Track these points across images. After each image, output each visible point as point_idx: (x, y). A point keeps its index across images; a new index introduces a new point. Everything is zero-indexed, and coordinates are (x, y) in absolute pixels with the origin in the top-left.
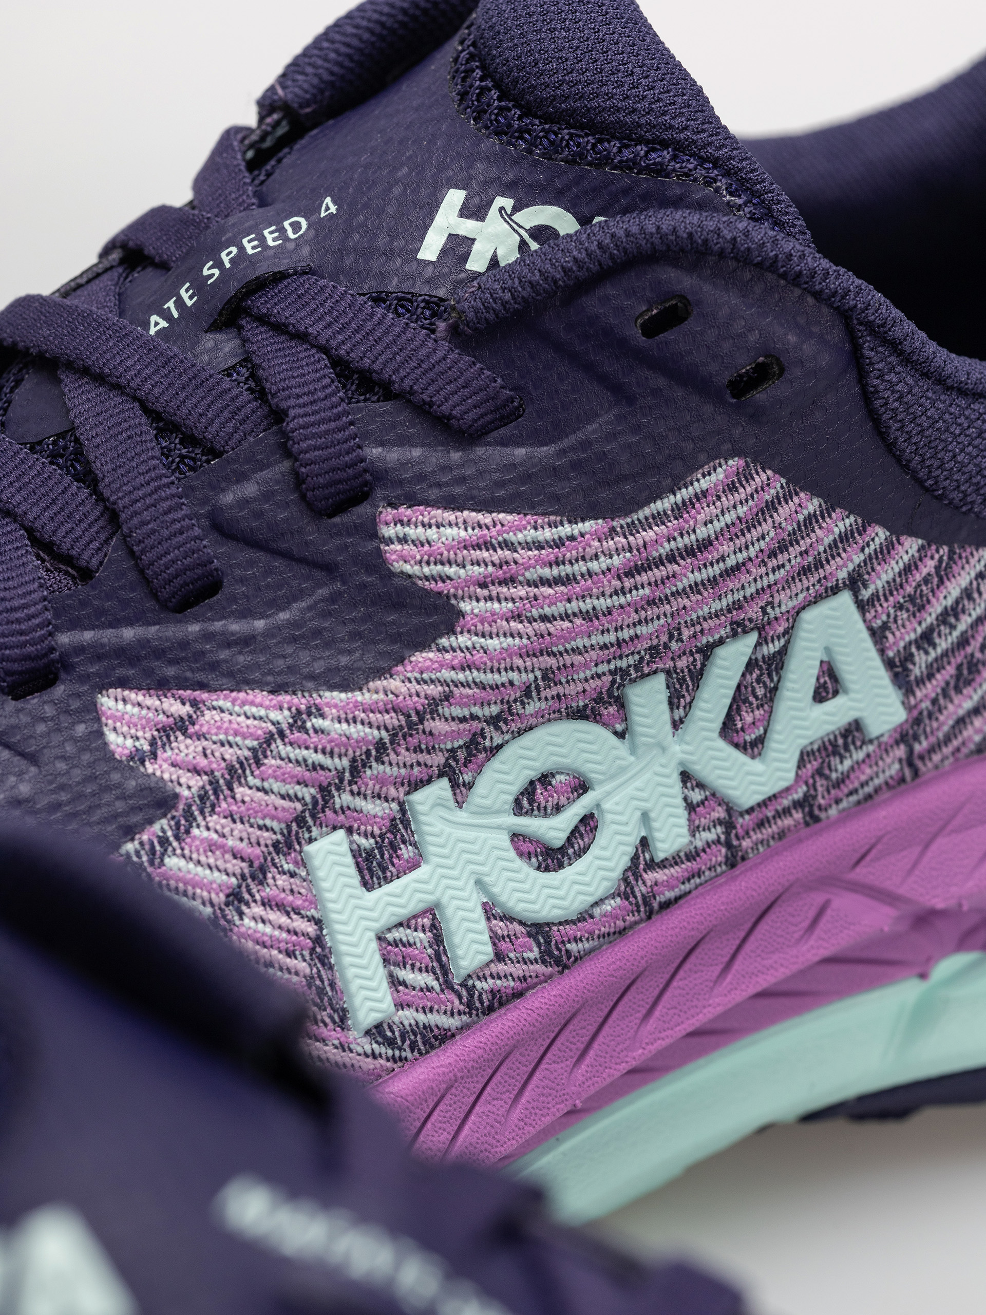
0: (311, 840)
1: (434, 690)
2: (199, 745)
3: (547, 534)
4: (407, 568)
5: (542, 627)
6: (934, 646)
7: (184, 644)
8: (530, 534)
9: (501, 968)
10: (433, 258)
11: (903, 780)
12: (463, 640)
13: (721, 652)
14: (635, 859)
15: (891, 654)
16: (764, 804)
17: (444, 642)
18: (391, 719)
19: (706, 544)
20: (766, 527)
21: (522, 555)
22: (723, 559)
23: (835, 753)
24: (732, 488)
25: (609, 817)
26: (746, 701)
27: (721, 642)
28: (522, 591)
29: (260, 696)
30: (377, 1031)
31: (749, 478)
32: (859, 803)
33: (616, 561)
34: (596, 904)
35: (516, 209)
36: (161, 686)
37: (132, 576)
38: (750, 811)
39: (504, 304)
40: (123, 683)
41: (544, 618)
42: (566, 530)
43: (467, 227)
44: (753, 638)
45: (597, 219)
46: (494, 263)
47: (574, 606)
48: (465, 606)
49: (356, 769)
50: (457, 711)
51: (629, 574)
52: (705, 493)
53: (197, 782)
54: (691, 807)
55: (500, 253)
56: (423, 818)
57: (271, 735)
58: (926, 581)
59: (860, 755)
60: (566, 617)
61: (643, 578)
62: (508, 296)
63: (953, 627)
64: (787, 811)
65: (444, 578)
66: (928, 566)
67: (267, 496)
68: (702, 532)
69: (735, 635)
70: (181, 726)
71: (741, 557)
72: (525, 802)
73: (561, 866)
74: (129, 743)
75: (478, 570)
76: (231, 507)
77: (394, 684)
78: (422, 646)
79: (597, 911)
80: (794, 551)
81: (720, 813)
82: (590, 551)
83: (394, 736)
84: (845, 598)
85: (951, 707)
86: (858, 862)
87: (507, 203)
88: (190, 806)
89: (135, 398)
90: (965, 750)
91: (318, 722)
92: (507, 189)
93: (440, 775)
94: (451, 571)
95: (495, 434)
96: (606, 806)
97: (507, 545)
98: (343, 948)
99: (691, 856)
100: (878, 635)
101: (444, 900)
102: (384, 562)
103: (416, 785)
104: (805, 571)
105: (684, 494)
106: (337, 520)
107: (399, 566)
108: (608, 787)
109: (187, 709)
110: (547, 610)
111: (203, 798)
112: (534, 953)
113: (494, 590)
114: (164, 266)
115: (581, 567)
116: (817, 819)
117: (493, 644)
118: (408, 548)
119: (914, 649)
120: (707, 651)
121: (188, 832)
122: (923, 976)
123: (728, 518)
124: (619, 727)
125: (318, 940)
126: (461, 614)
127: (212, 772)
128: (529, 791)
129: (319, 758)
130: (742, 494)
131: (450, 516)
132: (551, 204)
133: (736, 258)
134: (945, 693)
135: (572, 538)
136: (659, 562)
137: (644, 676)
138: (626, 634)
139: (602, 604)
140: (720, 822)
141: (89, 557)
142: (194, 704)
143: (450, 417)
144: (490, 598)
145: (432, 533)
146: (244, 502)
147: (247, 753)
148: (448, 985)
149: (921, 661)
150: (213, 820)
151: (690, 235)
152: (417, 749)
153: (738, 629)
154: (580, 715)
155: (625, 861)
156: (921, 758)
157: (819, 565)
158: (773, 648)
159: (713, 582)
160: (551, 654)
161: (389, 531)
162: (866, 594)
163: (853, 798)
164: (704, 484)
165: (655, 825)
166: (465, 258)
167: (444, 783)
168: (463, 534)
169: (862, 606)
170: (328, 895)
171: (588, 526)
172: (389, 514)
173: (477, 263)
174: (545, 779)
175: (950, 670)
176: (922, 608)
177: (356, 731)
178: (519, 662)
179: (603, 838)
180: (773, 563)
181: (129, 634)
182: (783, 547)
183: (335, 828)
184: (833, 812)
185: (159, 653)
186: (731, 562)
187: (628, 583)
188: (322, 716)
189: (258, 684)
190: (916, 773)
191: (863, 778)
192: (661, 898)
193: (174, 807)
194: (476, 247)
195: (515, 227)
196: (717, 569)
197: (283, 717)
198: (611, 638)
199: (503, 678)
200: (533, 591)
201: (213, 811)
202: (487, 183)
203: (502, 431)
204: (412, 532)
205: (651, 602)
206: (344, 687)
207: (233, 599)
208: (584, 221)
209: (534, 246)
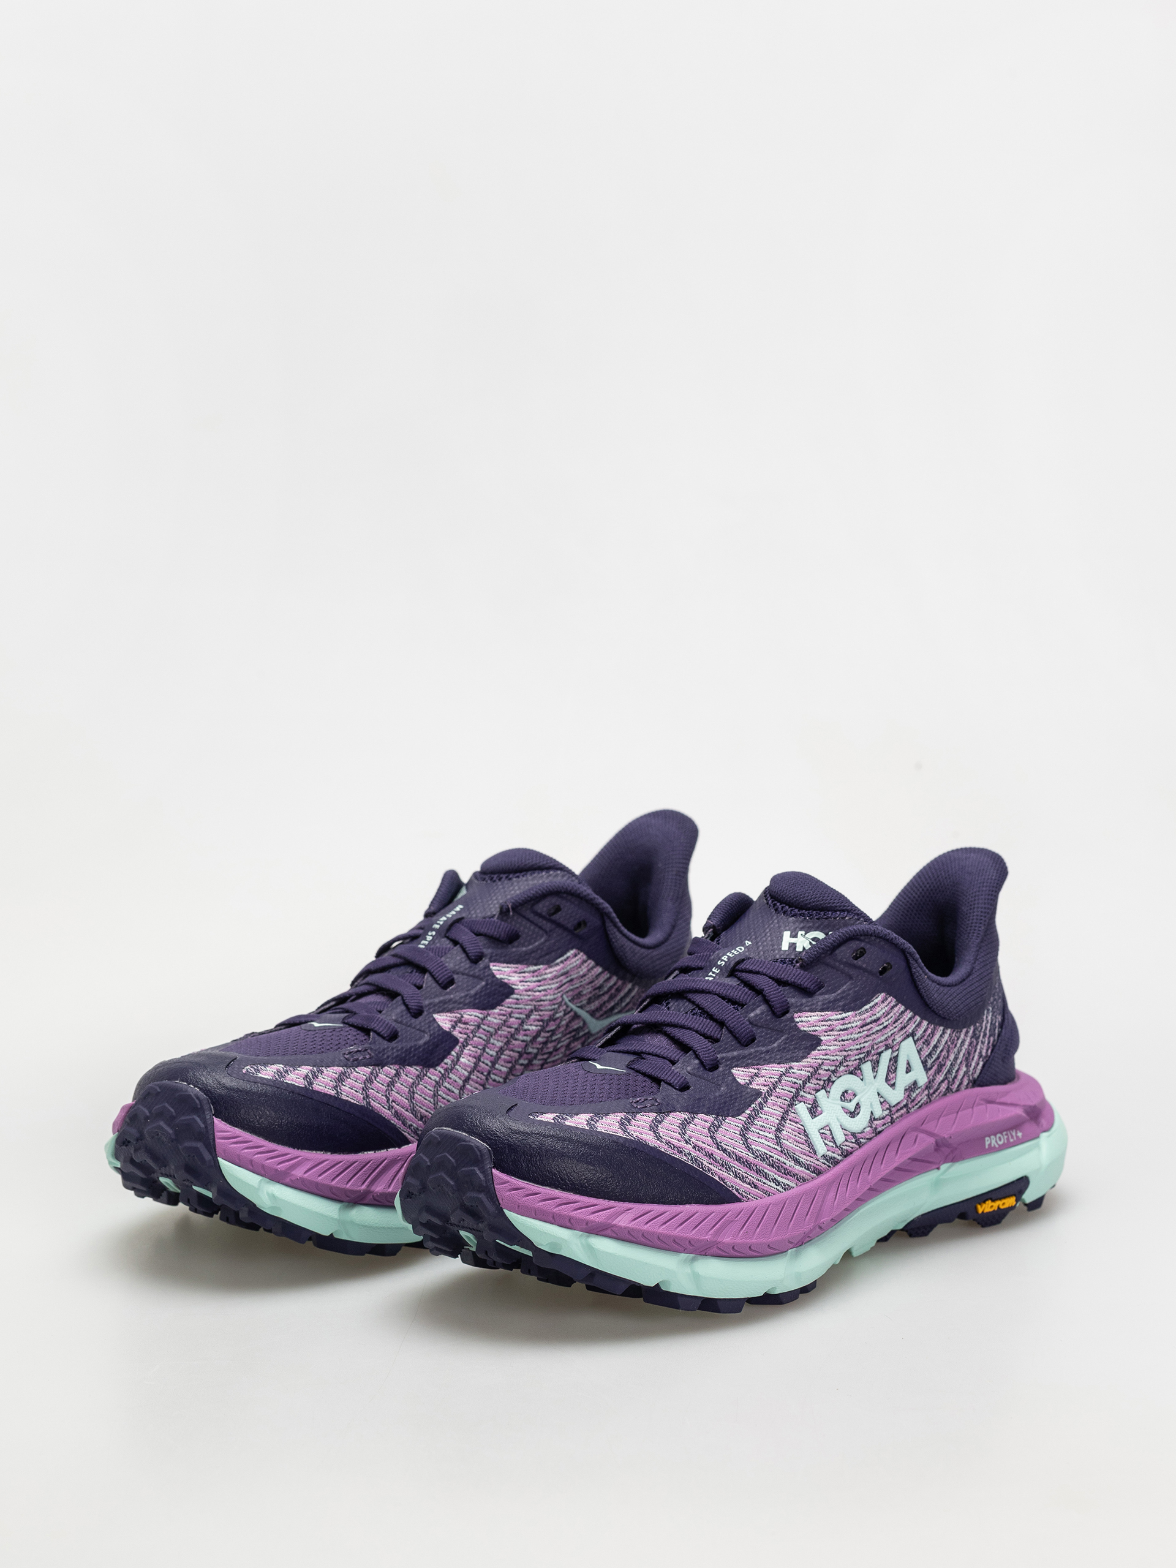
0: (796, 1105)
1: (820, 1061)
2: (763, 1079)
3: (840, 1017)
4: (805, 1029)
5: (843, 1043)
6: (932, 1057)
7: (751, 1054)
8: (835, 1017)
9: (847, 1143)
10: (787, 949)
11: (927, 1103)
12: (824, 1047)
13: (882, 1054)
14: (871, 1119)
15: (922, 1059)
16: (897, 1104)
17: (819, 1048)
18: (811, 1070)
19: (878, 1019)
20: (892, 1014)
21: (834, 1023)
22: (883, 1023)
23: (911, 1090)
24: (883, 1002)
25: (863, 1103)
26: (890, 1071)
27: (882, 1052)
28: (836, 1033)
29: (776, 1065)
30: (824, 1156)
31: (887, 999)
32: (918, 1108)
33: (858, 1023)
34: (864, 1129)
35: (805, 934)
36: (747, 1066)
37: (731, 1038)
38: (894, 1106)
39: (815, 955)
40: (737, 1066)
41: (843, 1040)
42: (844, 1015)
43: (793, 940)
44: (890, 1050)
45: (830, 933)
46: (804, 948)
47: (849, 1037)
48: (822, 1038)
49: (804, 1083)
50: (826, 1068)
51: (862, 1027)
52: (877, 1003)
53: (766, 1088)
54: (881, 1103)
55: (805, 946)
56: (821, 1100)
57: (781, 1074)
58: (929, 1035)
59: (917, 1092)
60: (847, 1040)
61: (864, 1028)
62: (816, 953)
63: (936, 1052)
64: (901, 1108)
65: (815, 1031)
66: (929, 1031)
67: (762, 1013)
68: (878, 1015)
69: (886, 1049)
70: (756, 1075)
71: (887, 1023)
72: (843, 1098)
73: (854, 1117)
74: (743, 1081)
75: (824, 1027)
76: (753, 1017)
77: (809, 1060)
78: (814, 1050)
79: (865, 1131)
80: (899, 1022)
81: (887, 1106)
82: (852, 1021)
83: (811, 1074)
84: (911, 1039)
85: (937, 1079)
86: (922, 1124)
87: (803, 933)
88: (765, 1095)
89: (715, 994)
90: (941, 1094)
91: (793, 1071)
92: (801, 929)
93: (822, 1089)
94: (817, 1028)
95: (818, 993)
96: (862, 1100)
97: (830, 1020)
98: (811, 1133)
99: (883, 1118)
100: (919, 1052)
101: (831, 1122)
102: (798, 1028)
103: (817, 1091)
104: (902, 1029)
105: (872, 1004)
106: (782, 1018)
107: (802, 1029)
108: (862, 1094)
109: (756, 1071)
110: (844, 1038)
111: (768, 1092)
112: (854, 1141)
113: (829, 1033)
114: (701, 968)
115: (849, 1025)
116: (909, 1112)
117: (831, 1048)
118: (804, 1024)
119: (927, 1058)
120: (880, 1054)
121: (767, 1101)
122: (938, 1168)
123: (884, 1011)
124: (861, 1077)
125: (805, 1131)
126: (822, 1040)
127: (769, 1085)
128: (843, 1095)
129: (795, 1080)
130: (886, 1004)
131: (813, 1014)
132: (816, 931)
133: (875, 936)
134: (935, 1073)
135: (846, 1017)
136: (868, 1024)
137: (865, 1062)
138: (862, 1045)
139: (856, 1036)
140: (887, 1109)
141: (717, 1035)
142: (758, 1069)
143: (806, 988)
144: (828, 1035)
145: (809, 1019)
146: (757, 1015)
147: (776, 1080)
148: (837, 1146)
149: (930, 1062)
150: (772, 1098)
151: (863, 930)
152: (817, 1079)
153: (887, 1047)
154: (851, 1073)
155: (869, 1118)
156: (931, 1095)
157: (905, 1027)
158: (895, 1054)
159: (881, 1030)
160: (845, 1051)
161: (797, 1020)
162: (916, 1038)
163: (917, 1106)
164: (876, 1001)
165: (874, 1107)
166: (795, 948)
167: (823, 1090)
168: (818, 1018)
169: (915, 1042)
170: (804, 1119)
171: (850, 1013)
172: (796, 1015)
173: (799, 949)
174: (846, 1092)
175: (936, 1066)
176: (929, 1044)
177: (803, 1073)
178: (838, 1053)
179: (862, 1109)
180: (894, 1026)
181: (735, 1053)
182: (896, 1021)
183: (800, 1102)
184: (912, 1110)
185: (744, 1057)
186: (885, 1025)
187: (861, 1030)
188: (793, 1069)
189: (774, 1062)
190: (930, 1101)
191: (919, 1100)
192: (878, 1130)
193: (761, 1095)
194: (797, 945)
195: (807, 939)
196: (881, 1027)
197: (783, 1070)
198: (858, 1047)
199: (835, 1058)
200: (838, 1033)
201: (772, 1095)
202: (795, 929)
203: (820, 991)
204: (804, 1019)
205: (867, 1036)
206: (797, 1061)
207: (759, 1042)
208: (827, 934)
209: (814, 943)
